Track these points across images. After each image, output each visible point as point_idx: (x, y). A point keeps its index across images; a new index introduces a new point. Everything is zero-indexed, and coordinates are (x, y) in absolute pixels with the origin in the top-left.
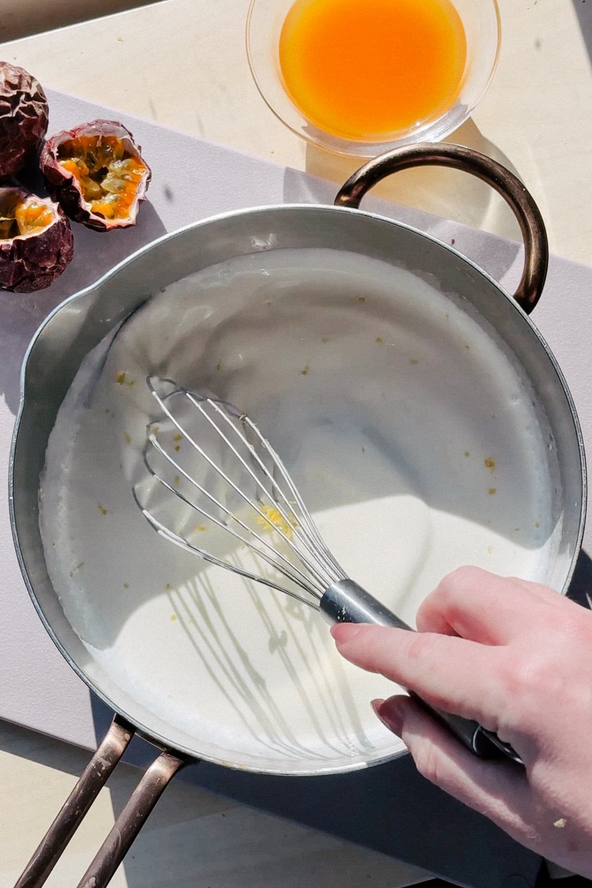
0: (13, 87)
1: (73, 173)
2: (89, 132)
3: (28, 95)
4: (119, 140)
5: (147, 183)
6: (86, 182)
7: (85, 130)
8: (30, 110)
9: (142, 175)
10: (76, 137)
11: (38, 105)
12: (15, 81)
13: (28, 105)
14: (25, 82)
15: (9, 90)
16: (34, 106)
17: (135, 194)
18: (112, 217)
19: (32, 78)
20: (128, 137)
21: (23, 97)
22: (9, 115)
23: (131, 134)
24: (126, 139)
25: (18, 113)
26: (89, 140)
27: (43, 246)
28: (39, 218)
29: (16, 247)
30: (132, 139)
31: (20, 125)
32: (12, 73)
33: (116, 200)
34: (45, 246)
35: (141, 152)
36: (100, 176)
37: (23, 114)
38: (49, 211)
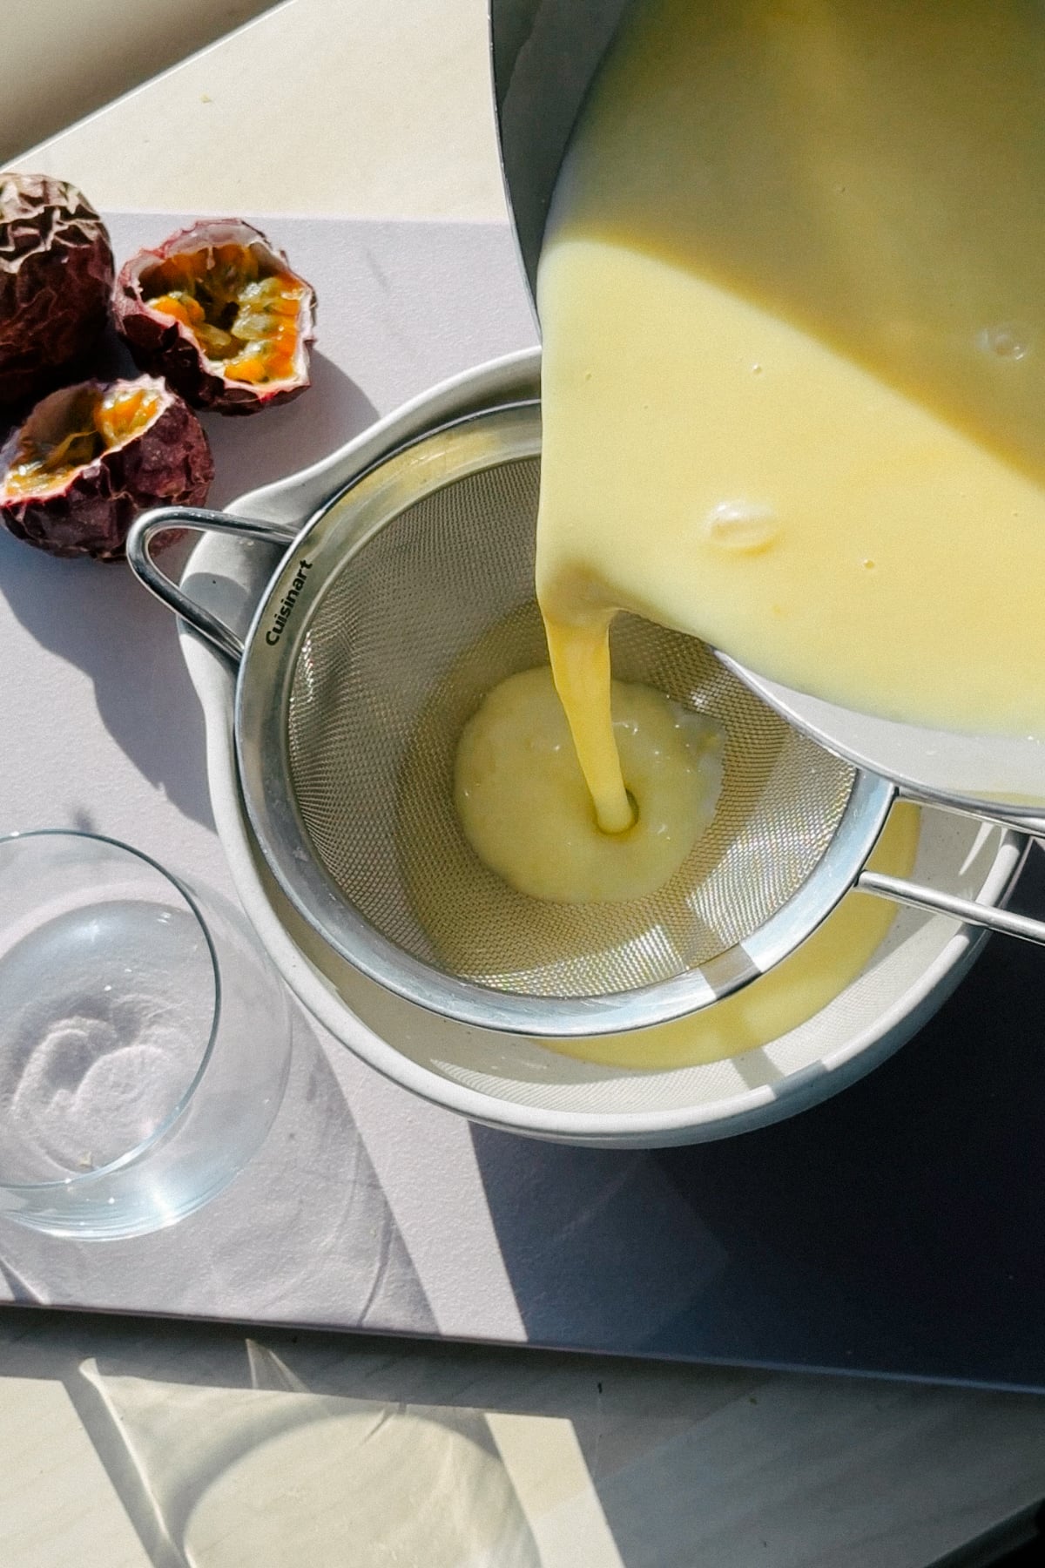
0: (35, 202)
1: (177, 317)
2: (188, 246)
3: (64, 211)
4: (245, 247)
5: (313, 311)
6: (203, 330)
7: (179, 243)
8: (75, 235)
9: (299, 299)
10: (166, 257)
11: (87, 225)
12: (37, 192)
13: (70, 227)
14: (54, 191)
15: (29, 207)
16: (80, 226)
17: (295, 334)
18: (265, 380)
19: (66, 185)
20: (258, 239)
21: (57, 215)
22: (41, 249)
23: (261, 234)
24: (258, 243)
25: (54, 243)
26: (191, 259)
27: (154, 455)
28: (137, 414)
29: (108, 470)
30: (266, 241)
31: (65, 264)
32: (28, 180)
33: (264, 350)
34: (158, 452)
35: (287, 261)
36: (224, 316)
37: (63, 242)
38: (152, 398)
